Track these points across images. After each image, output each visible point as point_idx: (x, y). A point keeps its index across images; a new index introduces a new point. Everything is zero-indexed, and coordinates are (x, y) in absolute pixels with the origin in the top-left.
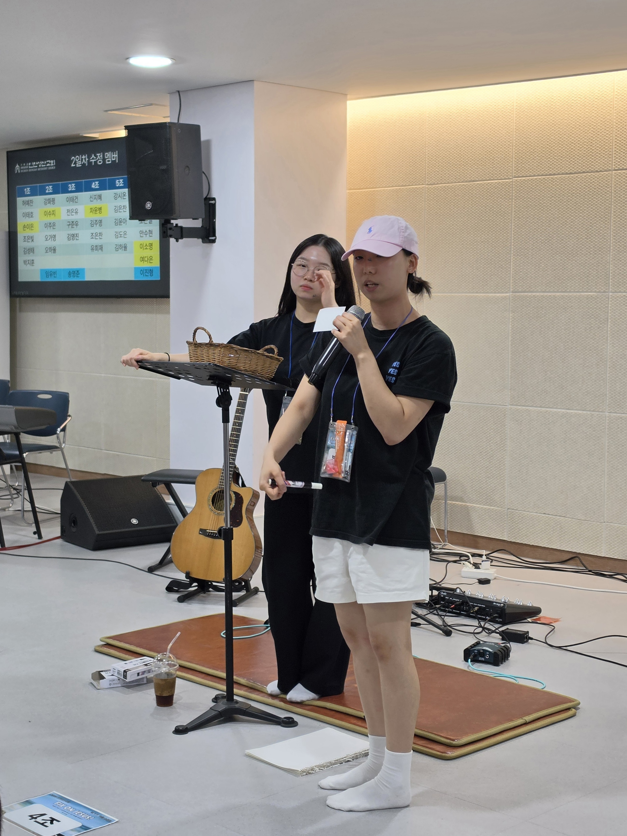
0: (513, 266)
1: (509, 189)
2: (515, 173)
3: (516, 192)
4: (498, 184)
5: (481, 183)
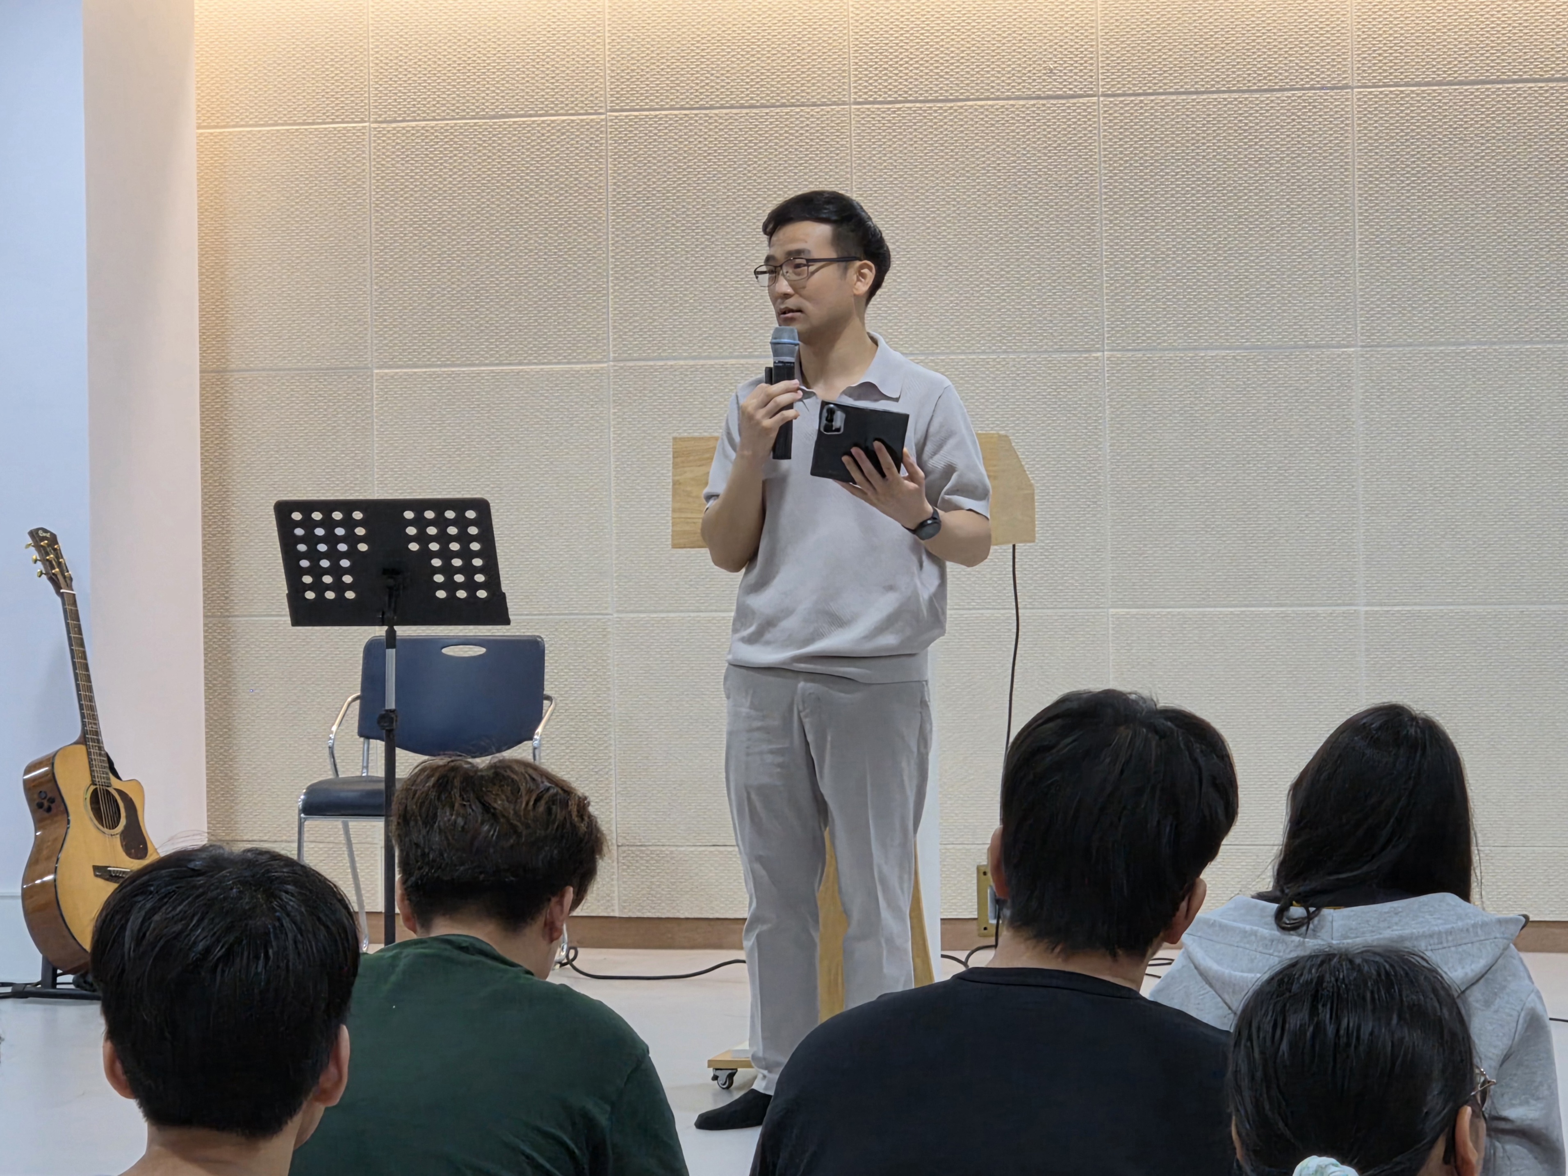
0: (615, 303)
1: (597, 136)
2: (612, 102)
3: (616, 142)
4: (569, 124)
5: (524, 122)
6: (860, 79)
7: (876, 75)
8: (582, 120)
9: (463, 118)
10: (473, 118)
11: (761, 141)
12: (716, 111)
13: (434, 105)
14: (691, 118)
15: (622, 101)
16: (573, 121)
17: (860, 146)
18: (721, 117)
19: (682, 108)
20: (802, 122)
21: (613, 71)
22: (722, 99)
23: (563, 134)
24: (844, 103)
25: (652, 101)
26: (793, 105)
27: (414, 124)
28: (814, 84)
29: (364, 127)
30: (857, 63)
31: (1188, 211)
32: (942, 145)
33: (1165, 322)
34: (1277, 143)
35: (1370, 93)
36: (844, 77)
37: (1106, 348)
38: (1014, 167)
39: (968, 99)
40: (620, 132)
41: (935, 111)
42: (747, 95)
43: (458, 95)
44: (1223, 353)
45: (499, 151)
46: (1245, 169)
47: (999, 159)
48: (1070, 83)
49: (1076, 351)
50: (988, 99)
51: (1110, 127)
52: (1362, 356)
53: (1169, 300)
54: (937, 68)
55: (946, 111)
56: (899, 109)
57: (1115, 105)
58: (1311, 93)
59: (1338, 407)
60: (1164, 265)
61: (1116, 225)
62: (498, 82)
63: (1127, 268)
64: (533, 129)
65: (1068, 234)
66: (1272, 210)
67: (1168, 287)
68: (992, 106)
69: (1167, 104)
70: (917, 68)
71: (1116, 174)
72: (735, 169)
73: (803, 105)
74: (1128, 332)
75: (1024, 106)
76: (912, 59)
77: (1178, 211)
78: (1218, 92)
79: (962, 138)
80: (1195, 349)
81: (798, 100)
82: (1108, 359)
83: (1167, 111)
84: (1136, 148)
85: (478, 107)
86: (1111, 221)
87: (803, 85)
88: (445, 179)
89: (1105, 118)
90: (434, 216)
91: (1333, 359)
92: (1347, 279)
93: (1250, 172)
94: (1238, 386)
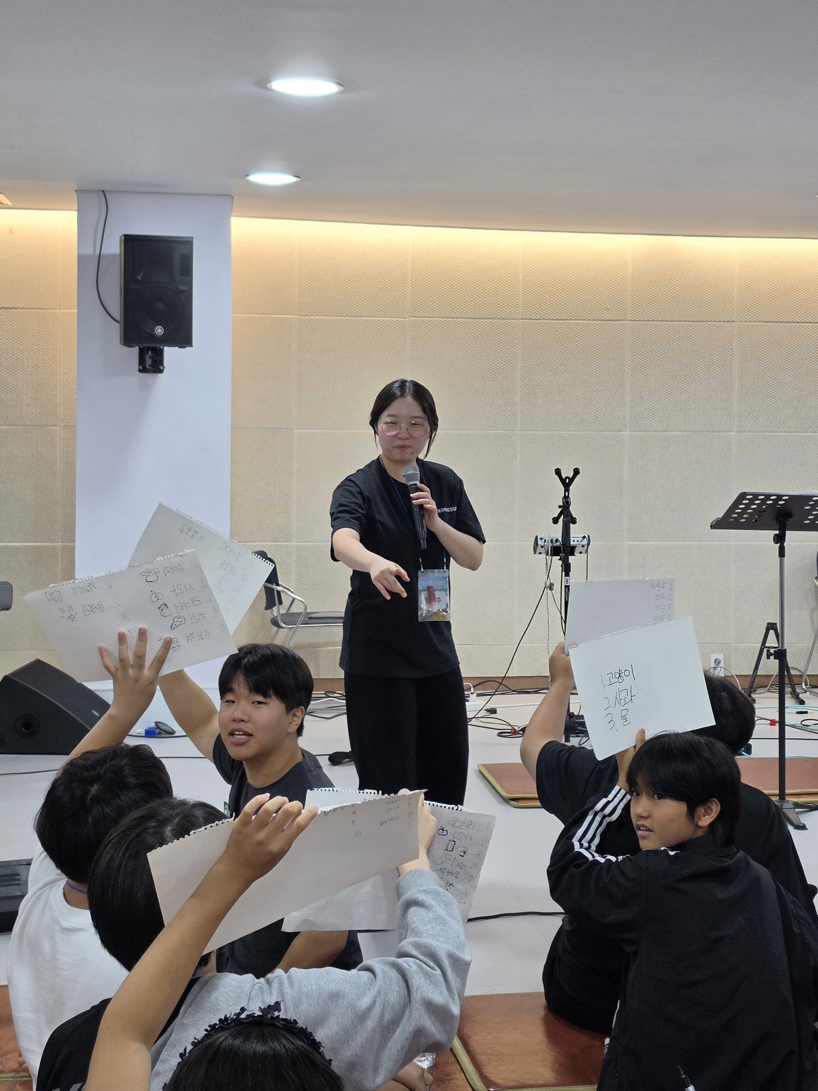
1: (404, 328)
2: (412, 313)
3: (413, 331)
4: (391, 322)
5: (370, 320)
6: (524, 308)
7: (531, 307)
8: (397, 321)
9: (341, 316)
10: (346, 316)
11: (479, 334)
12: (459, 320)
13: (327, 309)
14: (448, 322)
15: (416, 313)
16: (393, 321)
17: (523, 338)
18: (461, 323)
19: (443, 317)
20: (497, 326)
21: (412, 299)
22: (462, 314)
23: (388, 326)
24: (516, 319)
25: (430, 313)
26: (493, 318)
27: (317, 317)
28: (503, 310)
29: (293, 318)
30: (522, 301)
31: (665, 372)
32: (559, 339)
33: (653, 420)
34: (704, 344)
35: (744, 324)
36: (517, 307)
37: (627, 430)
38: (590, 350)
39: (571, 320)
40: (415, 327)
41: (557, 324)
42: (473, 313)
43: (339, 305)
44: (678, 433)
45: (358, 332)
46: (690, 355)
47: (584, 346)
48: (616, 315)
49: (615, 431)
50: (580, 320)
51: (633, 335)
52: (737, 436)
53: (655, 410)
54: (558, 305)
55: (561, 324)
56: (541, 323)
57: (635, 325)
58: (718, 323)
59: (726, 457)
60: (654, 395)
61: (634, 377)
62: (358, 301)
63: (638, 396)
64: (374, 323)
65: (613, 380)
66: (701, 373)
67: (656, 404)
68: (582, 323)
69: (658, 326)
70: (549, 305)
71: (634, 355)
72: (467, 346)
73: (498, 319)
74: (637, 423)
75: (595, 324)
76: (547, 301)
77: (660, 372)
78: (679, 321)
79: (568, 336)
80: (666, 431)
81: (496, 316)
82: (628, 435)
83: (658, 328)
84: (643, 344)
85: (348, 311)
86: (632, 375)
87: (498, 310)
88: (332, 344)
89: (631, 330)
90: (326, 361)
91: (724, 437)
92: (732, 403)
93: (692, 356)
94: (684, 447)
